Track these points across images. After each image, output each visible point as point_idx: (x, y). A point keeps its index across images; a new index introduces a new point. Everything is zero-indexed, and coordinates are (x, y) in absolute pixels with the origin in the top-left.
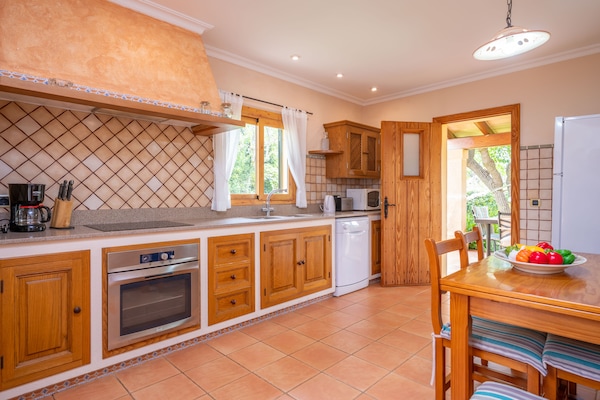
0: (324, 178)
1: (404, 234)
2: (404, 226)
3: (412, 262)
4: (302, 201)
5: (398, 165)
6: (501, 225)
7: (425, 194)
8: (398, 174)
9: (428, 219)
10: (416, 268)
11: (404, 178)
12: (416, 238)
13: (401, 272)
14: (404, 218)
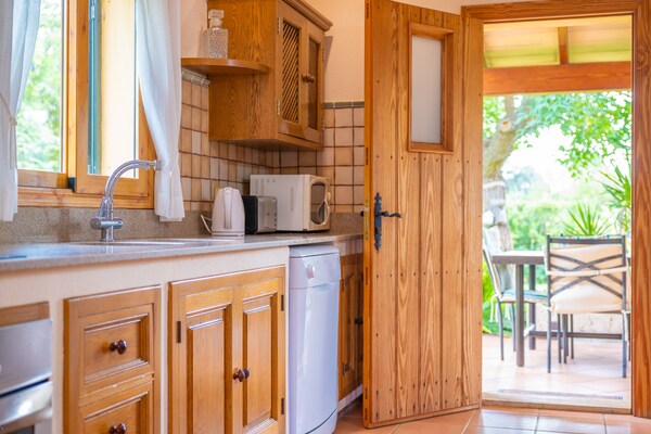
0: (206, 138)
1: (415, 289)
2: (414, 269)
3: (429, 359)
4: (172, 201)
5: (403, 114)
6: (550, 266)
7: (453, 190)
8: (402, 136)
9: (459, 251)
10: (436, 376)
11: (411, 146)
12: (436, 297)
13: (408, 387)
14: (415, 249)
